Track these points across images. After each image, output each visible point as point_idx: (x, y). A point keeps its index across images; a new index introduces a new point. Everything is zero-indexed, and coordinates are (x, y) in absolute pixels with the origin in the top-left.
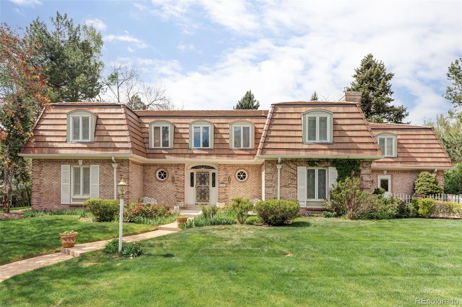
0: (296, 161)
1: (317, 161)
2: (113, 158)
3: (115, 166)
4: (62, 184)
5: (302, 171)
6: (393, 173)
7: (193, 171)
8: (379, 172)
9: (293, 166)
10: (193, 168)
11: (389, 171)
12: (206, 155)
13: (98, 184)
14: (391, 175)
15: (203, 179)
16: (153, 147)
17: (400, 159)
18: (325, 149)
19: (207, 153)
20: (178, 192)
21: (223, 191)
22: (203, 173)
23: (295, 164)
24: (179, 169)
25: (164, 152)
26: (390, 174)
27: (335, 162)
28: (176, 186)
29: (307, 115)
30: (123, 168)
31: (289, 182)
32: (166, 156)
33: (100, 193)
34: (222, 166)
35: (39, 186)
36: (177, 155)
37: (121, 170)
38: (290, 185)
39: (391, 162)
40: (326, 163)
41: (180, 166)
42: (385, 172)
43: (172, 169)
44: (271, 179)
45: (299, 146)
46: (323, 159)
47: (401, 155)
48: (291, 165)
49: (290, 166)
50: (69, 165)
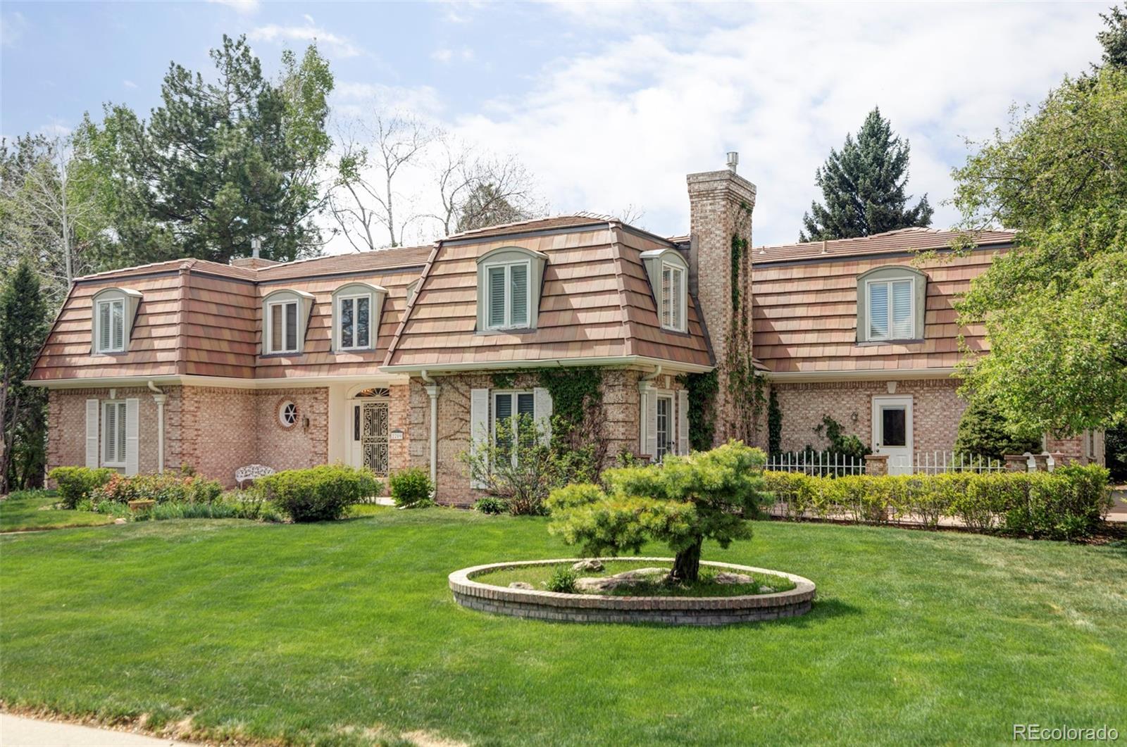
0: (469, 376)
1: (510, 375)
2: (150, 384)
3: (160, 399)
4: (87, 438)
5: (481, 399)
6: (917, 388)
7: (360, 402)
8: (876, 388)
9: (463, 388)
10: (359, 395)
11: (906, 384)
12: (360, 364)
13: (137, 438)
14: (911, 396)
15: (376, 422)
16: (269, 351)
17: (930, 347)
18: (515, 346)
19: (360, 359)
20: (316, 453)
21: (400, 450)
22: (376, 408)
23: (467, 384)
24: (316, 399)
25: (285, 361)
26: (907, 393)
27: (549, 376)
28: (312, 439)
29: (485, 264)
30: (175, 404)
31: (456, 428)
32: (288, 372)
33: (140, 455)
34: (397, 390)
35: (57, 441)
36: (307, 366)
37: (170, 408)
38: (458, 436)
39: (901, 356)
40: (529, 377)
41: (320, 392)
42: (892, 388)
43: (304, 400)
44: (421, 421)
45: (465, 341)
46: (523, 369)
47: (936, 332)
48: (459, 385)
49: (457, 389)
50: (97, 401)
